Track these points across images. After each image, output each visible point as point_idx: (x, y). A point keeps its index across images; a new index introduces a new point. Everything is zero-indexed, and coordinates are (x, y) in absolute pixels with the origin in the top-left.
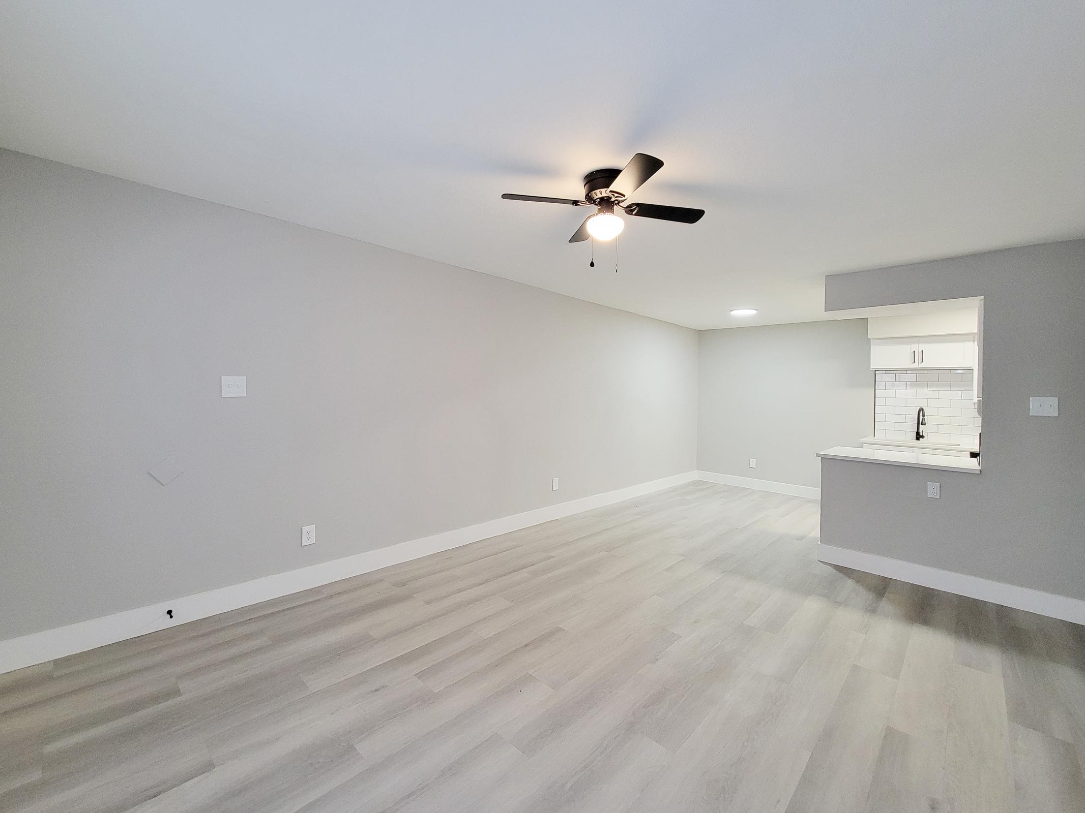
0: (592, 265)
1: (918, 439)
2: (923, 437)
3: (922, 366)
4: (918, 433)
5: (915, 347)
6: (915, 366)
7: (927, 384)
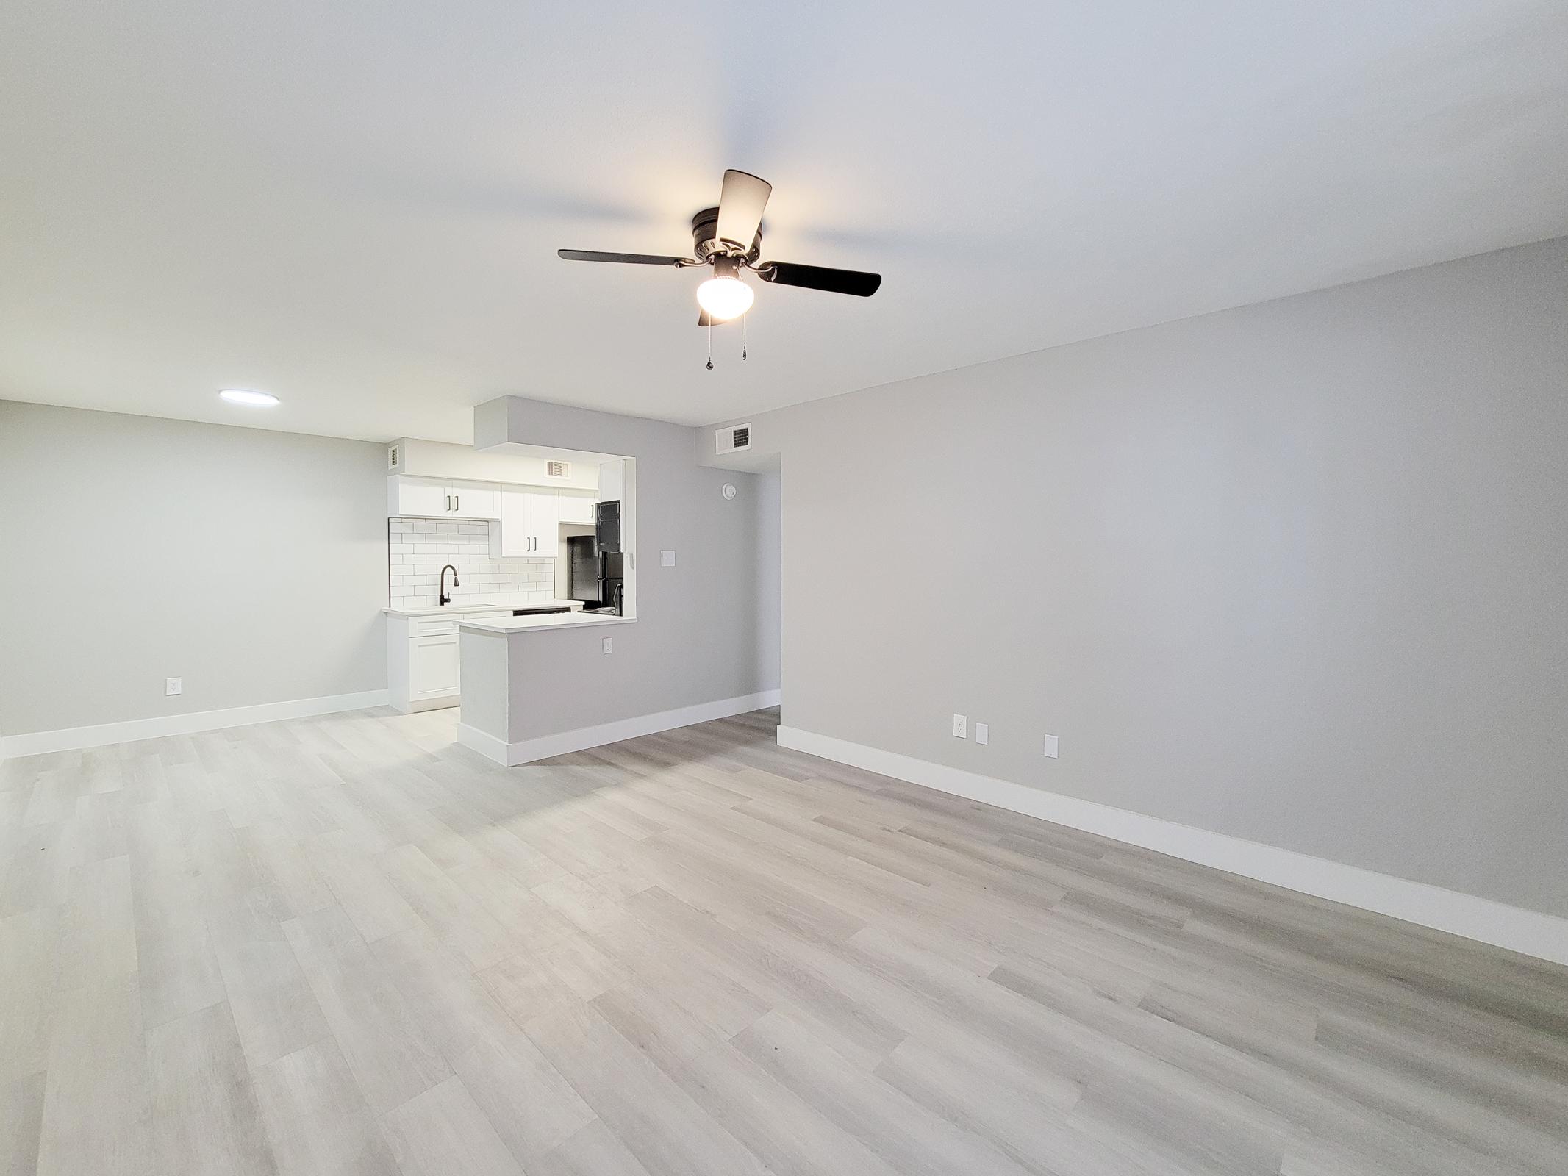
0: (710, 366)
1: (442, 604)
2: (448, 601)
3: (457, 514)
4: (442, 597)
5: (449, 491)
6: (450, 514)
7: (448, 537)
